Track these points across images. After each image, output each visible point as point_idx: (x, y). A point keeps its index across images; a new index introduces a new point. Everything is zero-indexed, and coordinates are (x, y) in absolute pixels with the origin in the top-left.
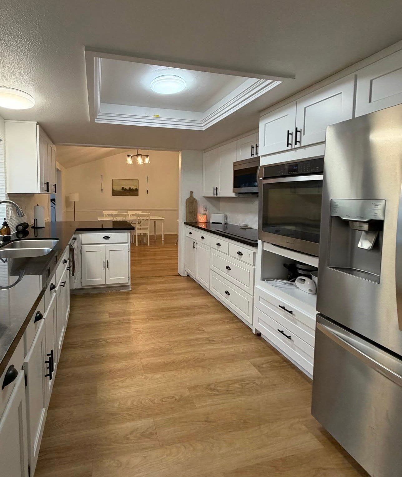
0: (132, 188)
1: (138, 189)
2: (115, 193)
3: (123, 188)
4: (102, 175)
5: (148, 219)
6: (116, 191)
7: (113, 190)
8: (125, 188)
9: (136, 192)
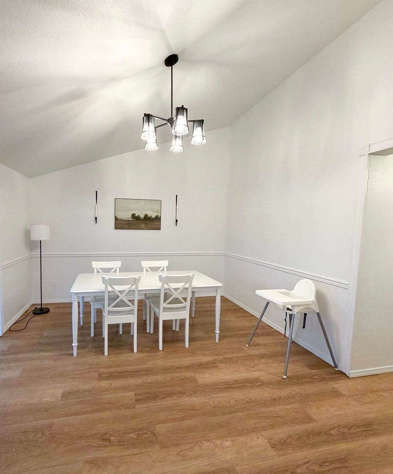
0: (149, 216)
1: (160, 217)
2: (120, 224)
3: (133, 216)
4: (96, 192)
5: (187, 286)
6: (122, 220)
7: (116, 219)
8: (137, 215)
9: (157, 223)
